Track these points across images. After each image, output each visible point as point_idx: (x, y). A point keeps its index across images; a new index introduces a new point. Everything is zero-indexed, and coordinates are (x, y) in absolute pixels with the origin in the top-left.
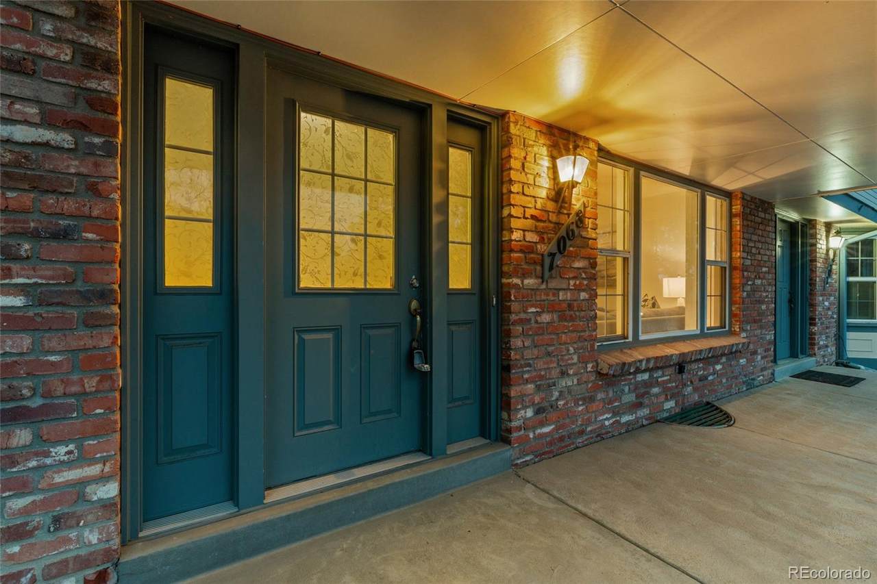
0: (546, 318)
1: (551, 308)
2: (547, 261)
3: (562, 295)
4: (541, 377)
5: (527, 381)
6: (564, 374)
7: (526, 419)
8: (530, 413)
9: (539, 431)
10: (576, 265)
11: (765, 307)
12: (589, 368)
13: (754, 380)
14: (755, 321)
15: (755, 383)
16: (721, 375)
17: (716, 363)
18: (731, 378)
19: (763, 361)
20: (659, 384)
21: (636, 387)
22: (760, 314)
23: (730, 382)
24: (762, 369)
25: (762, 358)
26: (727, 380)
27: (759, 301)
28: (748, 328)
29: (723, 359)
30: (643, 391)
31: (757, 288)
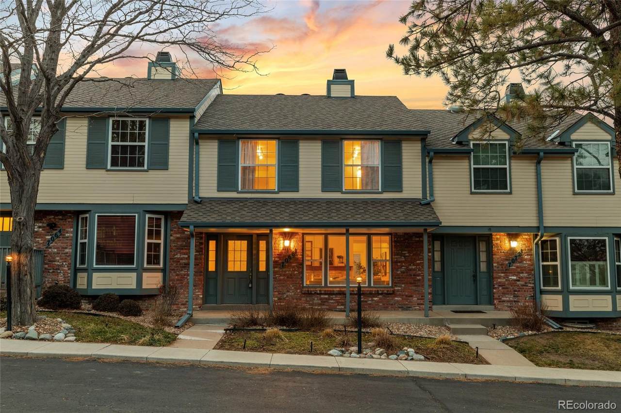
0: (282, 278)
1: (284, 275)
2: (282, 264)
3: (287, 272)
4: (280, 291)
5: (275, 291)
6: (288, 291)
8: (276, 299)
10: (293, 265)
11: (420, 277)
12: (299, 291)
13: (409, 307)
14: (411, 283)
15: (411, 309)
16: (378, 302)
17: (374, 297)
18: (387, 304)
19: (419, 301)
20: (334, 300)
21: (321, 299)
22: (415, 281)
23: (386, 306)
24: (418, 304)
25: (418, 299)
26: (384, 304)
27: (414, 275)
28: (403, 286)
29: (380, 296)
30: (325, 300)
31: (410, 270)
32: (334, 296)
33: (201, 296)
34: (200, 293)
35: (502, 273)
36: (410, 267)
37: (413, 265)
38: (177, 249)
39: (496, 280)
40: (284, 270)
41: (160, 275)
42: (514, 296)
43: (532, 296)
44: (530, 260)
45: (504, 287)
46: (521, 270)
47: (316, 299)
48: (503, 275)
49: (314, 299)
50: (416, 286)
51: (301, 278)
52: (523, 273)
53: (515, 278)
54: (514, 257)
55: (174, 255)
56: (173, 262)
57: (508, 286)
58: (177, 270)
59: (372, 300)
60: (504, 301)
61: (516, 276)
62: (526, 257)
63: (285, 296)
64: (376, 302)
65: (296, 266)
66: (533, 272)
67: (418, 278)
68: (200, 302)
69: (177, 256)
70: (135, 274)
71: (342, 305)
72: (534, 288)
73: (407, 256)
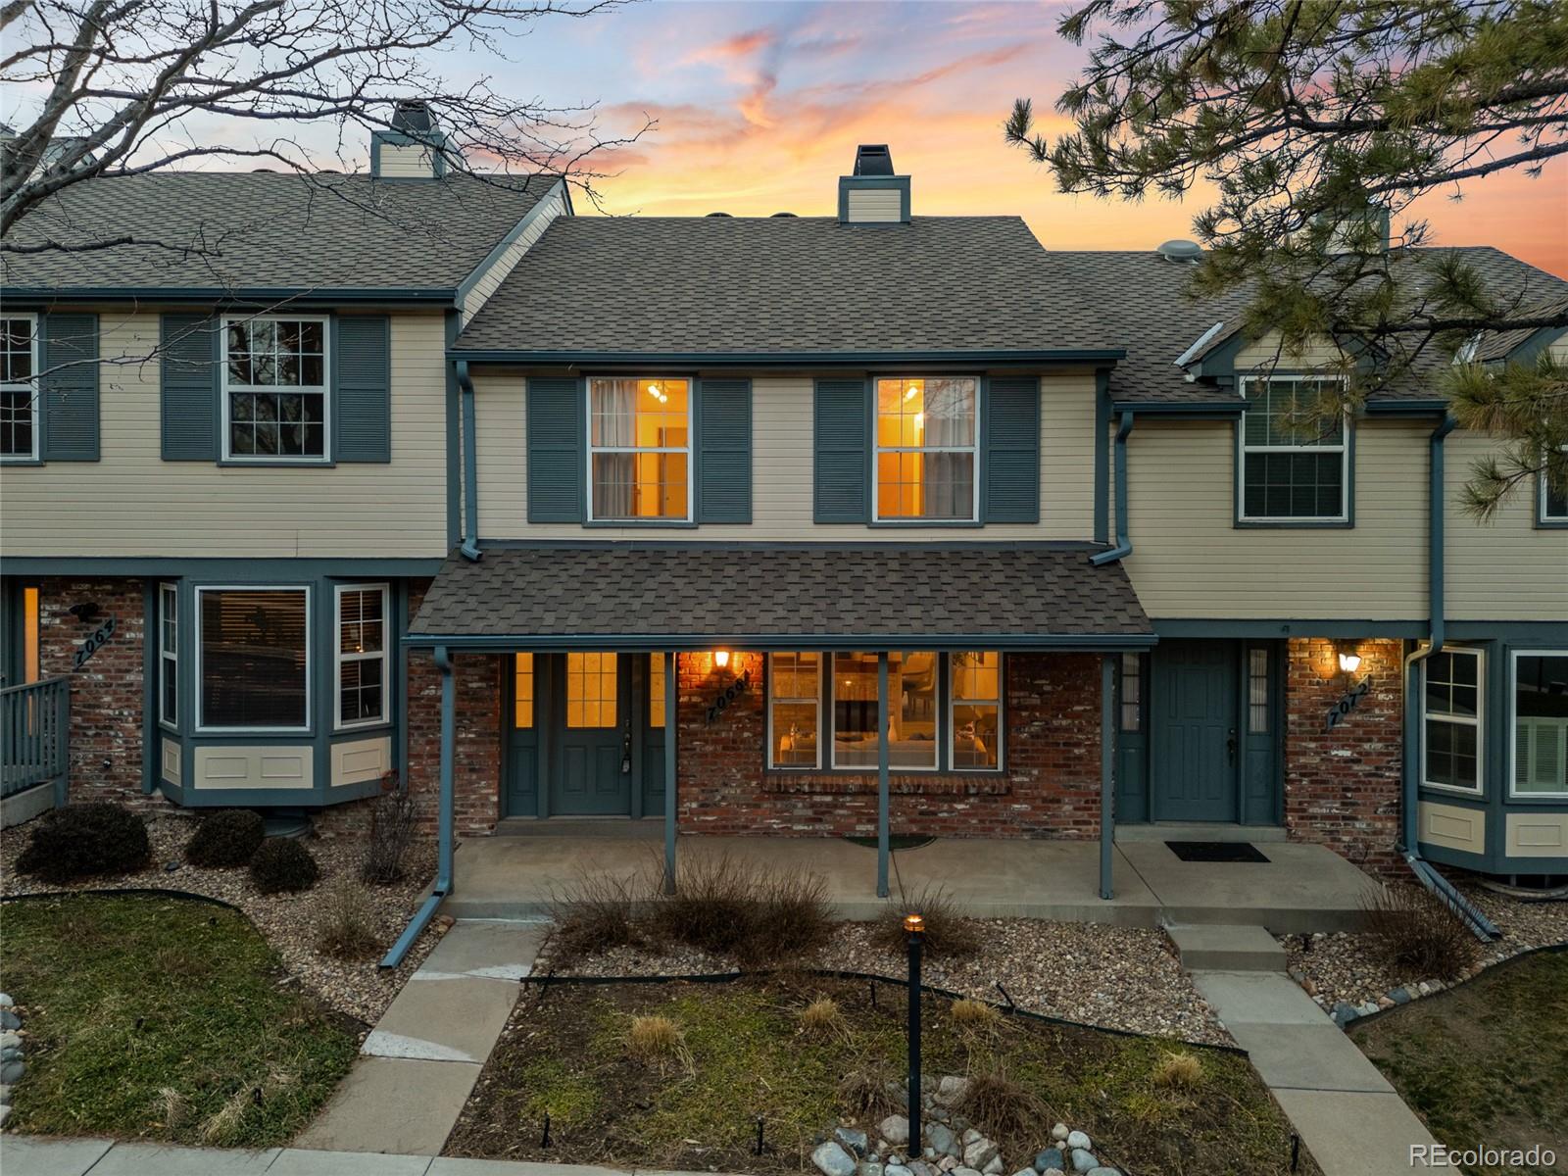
0: (709, 748)
1: (715, 742)
2: (708, 713)
3: (723, 735)
4: (706, 785)
5: (692, 786)
6: (725, 785)
7: (690, 809)
8: (694, 805)
9: (702, 818)
10: (739, 714)
11: (1083, 751)
12: (754, 784)
13: (1053, 831)
14: (1055, 766)
15: (1055, 835)
16: (966, 814)
17: (955, 802)
18: (991, 822)
19: (1079, 813)
20: (848, 808)
21: (813, 805)
22: (1068, 759)
23: (988, 824)
24: (1076, 823)
25: (1075, 809)
26: (981, 821)
27: (1065, 744)
28: (1035, 772)
29: (972, 800)
30: (823, 809)
31: (1057, 729)
32: (848, 798)
33: (495, 799)
34: (491, 791)
35: (1311, 740)
36: (1055, 723)
37: (1065, 717)
38: (428, 672)
39: (1295, 758)
40: (715, 727)
41: (384, 744)
42: (1343, 804)
43: (1392, 805)
44: (1393, 705)
45: (1314, 778)
46: (1365, 733)
47: (800, 805)
48: (1313, 745)
49: (795, 807)
50: (1070, 773)
51: (761, 749)
52: (1370, 740)
53: (1347, 753)
54: (1348, 695)
55: (421, 689)
56: (418, 706)
57: (1325, 777)
58: (428, 728)
59: (951, 811)
60: (1314, 817)
61: (1351, 747)
62: (1381, 697)
63: (719, 798)
64: (961, 814)
65: (746, 717)
66: (1399, 739)
67: (1076, 751)
68: (491, 812)
69: (427, 692)
70: (310, 749)
71: (869, 821)
72: (1401, 784)
73: (1048, 693)
